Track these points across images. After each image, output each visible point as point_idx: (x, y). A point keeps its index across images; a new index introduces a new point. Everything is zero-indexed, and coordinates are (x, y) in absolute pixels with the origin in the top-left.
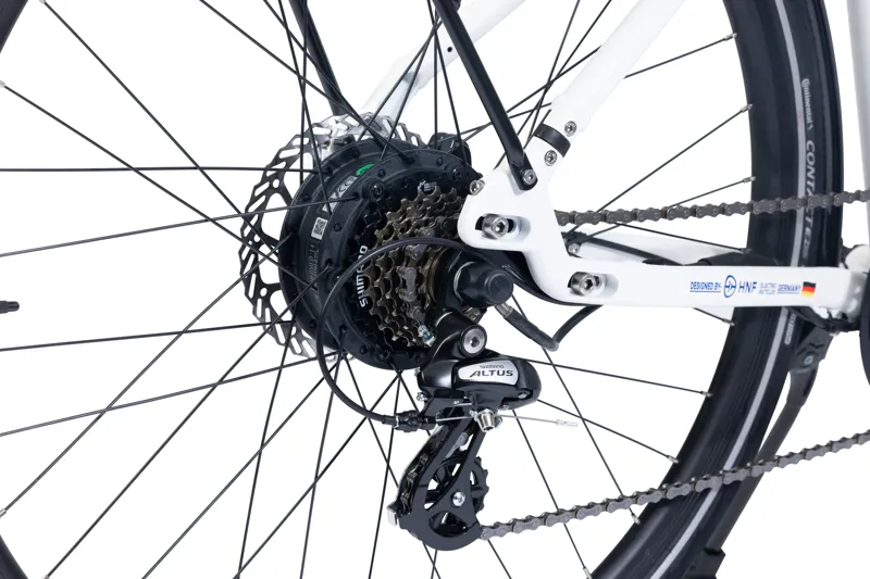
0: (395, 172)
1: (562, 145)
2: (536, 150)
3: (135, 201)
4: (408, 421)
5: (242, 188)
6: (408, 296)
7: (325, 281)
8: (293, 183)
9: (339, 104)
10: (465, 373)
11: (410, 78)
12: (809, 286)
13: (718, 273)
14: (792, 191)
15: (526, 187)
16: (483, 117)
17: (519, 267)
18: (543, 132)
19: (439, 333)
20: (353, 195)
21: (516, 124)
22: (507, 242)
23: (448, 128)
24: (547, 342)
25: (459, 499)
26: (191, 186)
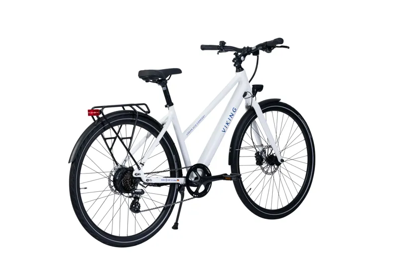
0: (125, 171)
1: (143, 165)
2: (140, 166)
3: (97, 176)
4: (130, 197)
5: (108, 174)
6: (128, 184)
7: (119, 183)
8: (113, 174)
9: (117, 164)
10: (136, 191)
11: (125, 161)
12: (178, 180)
13: (165, 179)
14: (175, 168)
15: (139, 170)
16: (135, 164)
17: (140, 179)
18: (141, 163)
19: (132, 187)
20: (121, 173)
21: (139, 164)
22: (138, 176)
23: (131, 166)
24: (145, 187)
25: (137, 207)
26: (103, 174)
